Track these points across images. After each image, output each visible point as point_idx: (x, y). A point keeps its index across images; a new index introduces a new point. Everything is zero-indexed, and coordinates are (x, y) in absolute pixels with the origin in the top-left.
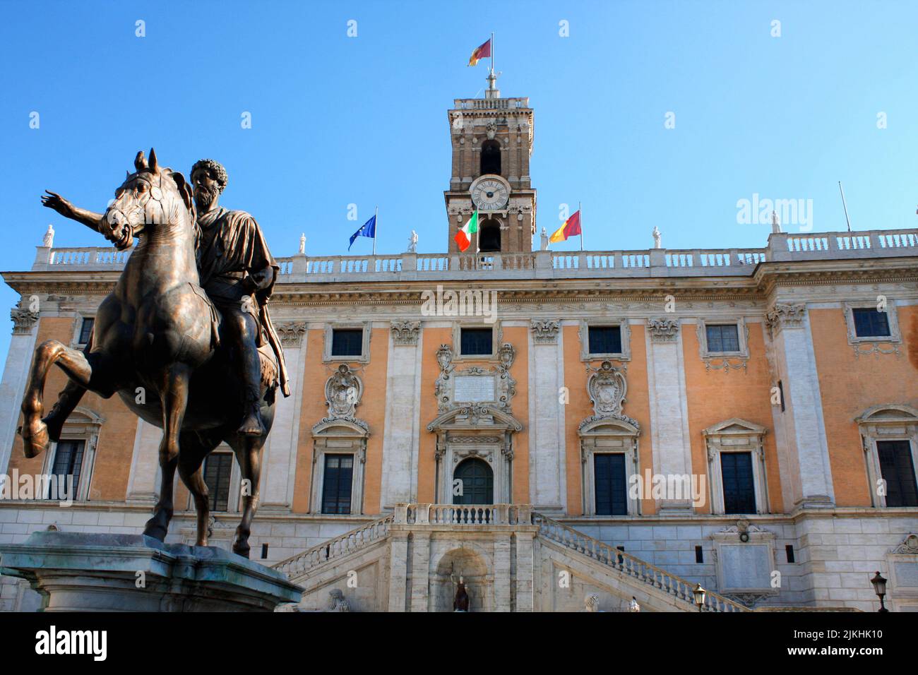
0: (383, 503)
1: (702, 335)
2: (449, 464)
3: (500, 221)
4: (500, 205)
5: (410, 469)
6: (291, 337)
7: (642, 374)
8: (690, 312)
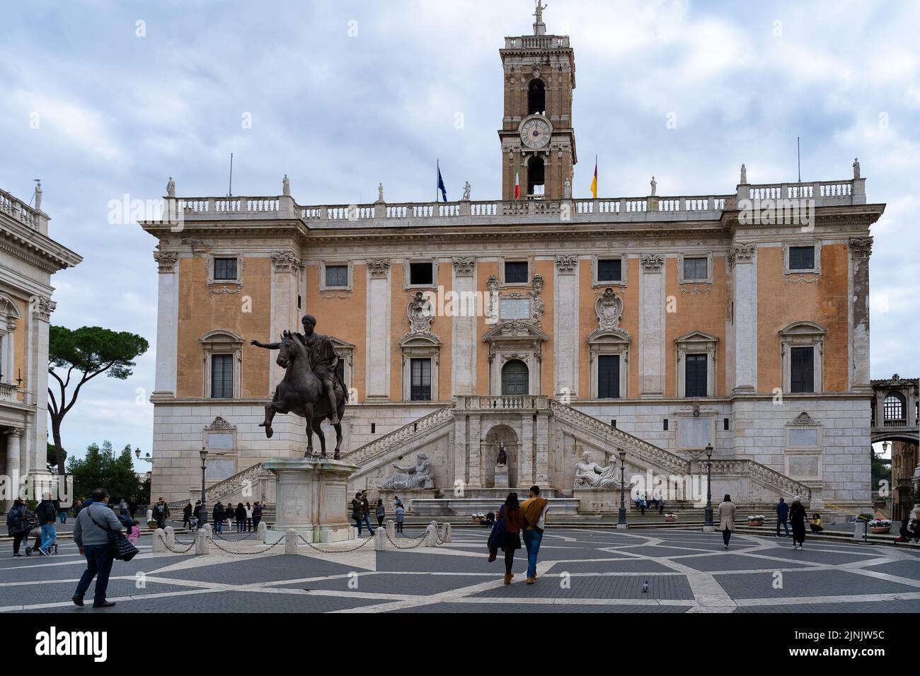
0: (453, 393)
1: (681, 267)
2: (498, 364)
3: (544, 157)
4: (544, 143)
5: (471, 369)
6: (379, 271)
7: (635, 298)
8: (673, 248)
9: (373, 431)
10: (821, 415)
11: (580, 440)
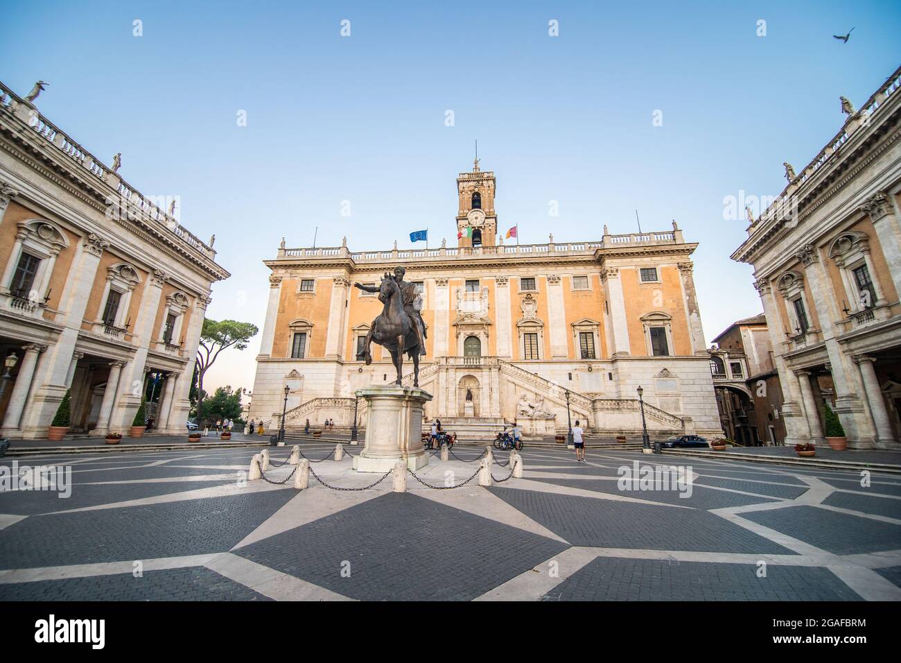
0: (435, 355)
1: (571, 281)
2: (462, 338)
3: (481, 230)
4: (481, 222)
5: (445, 341)
7: (545, 299)
8: (566, 271)
9: (385, 379)
10: (676, 370)
11: (518, 386)
